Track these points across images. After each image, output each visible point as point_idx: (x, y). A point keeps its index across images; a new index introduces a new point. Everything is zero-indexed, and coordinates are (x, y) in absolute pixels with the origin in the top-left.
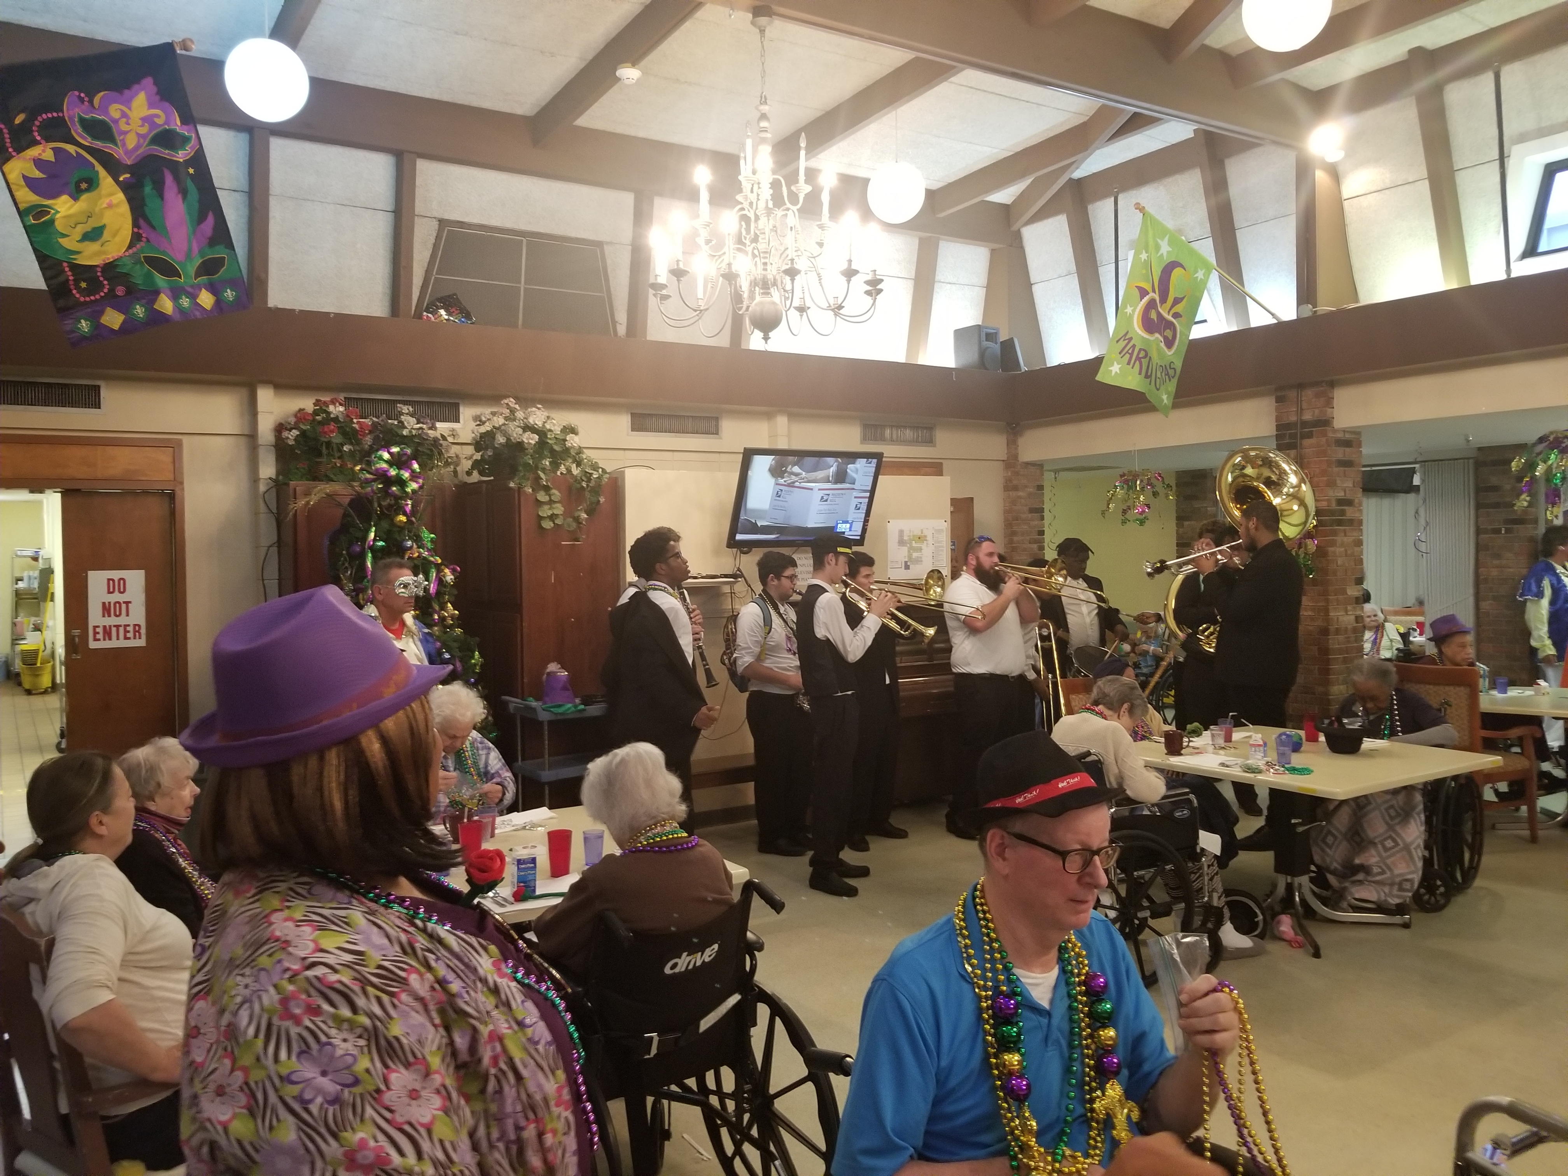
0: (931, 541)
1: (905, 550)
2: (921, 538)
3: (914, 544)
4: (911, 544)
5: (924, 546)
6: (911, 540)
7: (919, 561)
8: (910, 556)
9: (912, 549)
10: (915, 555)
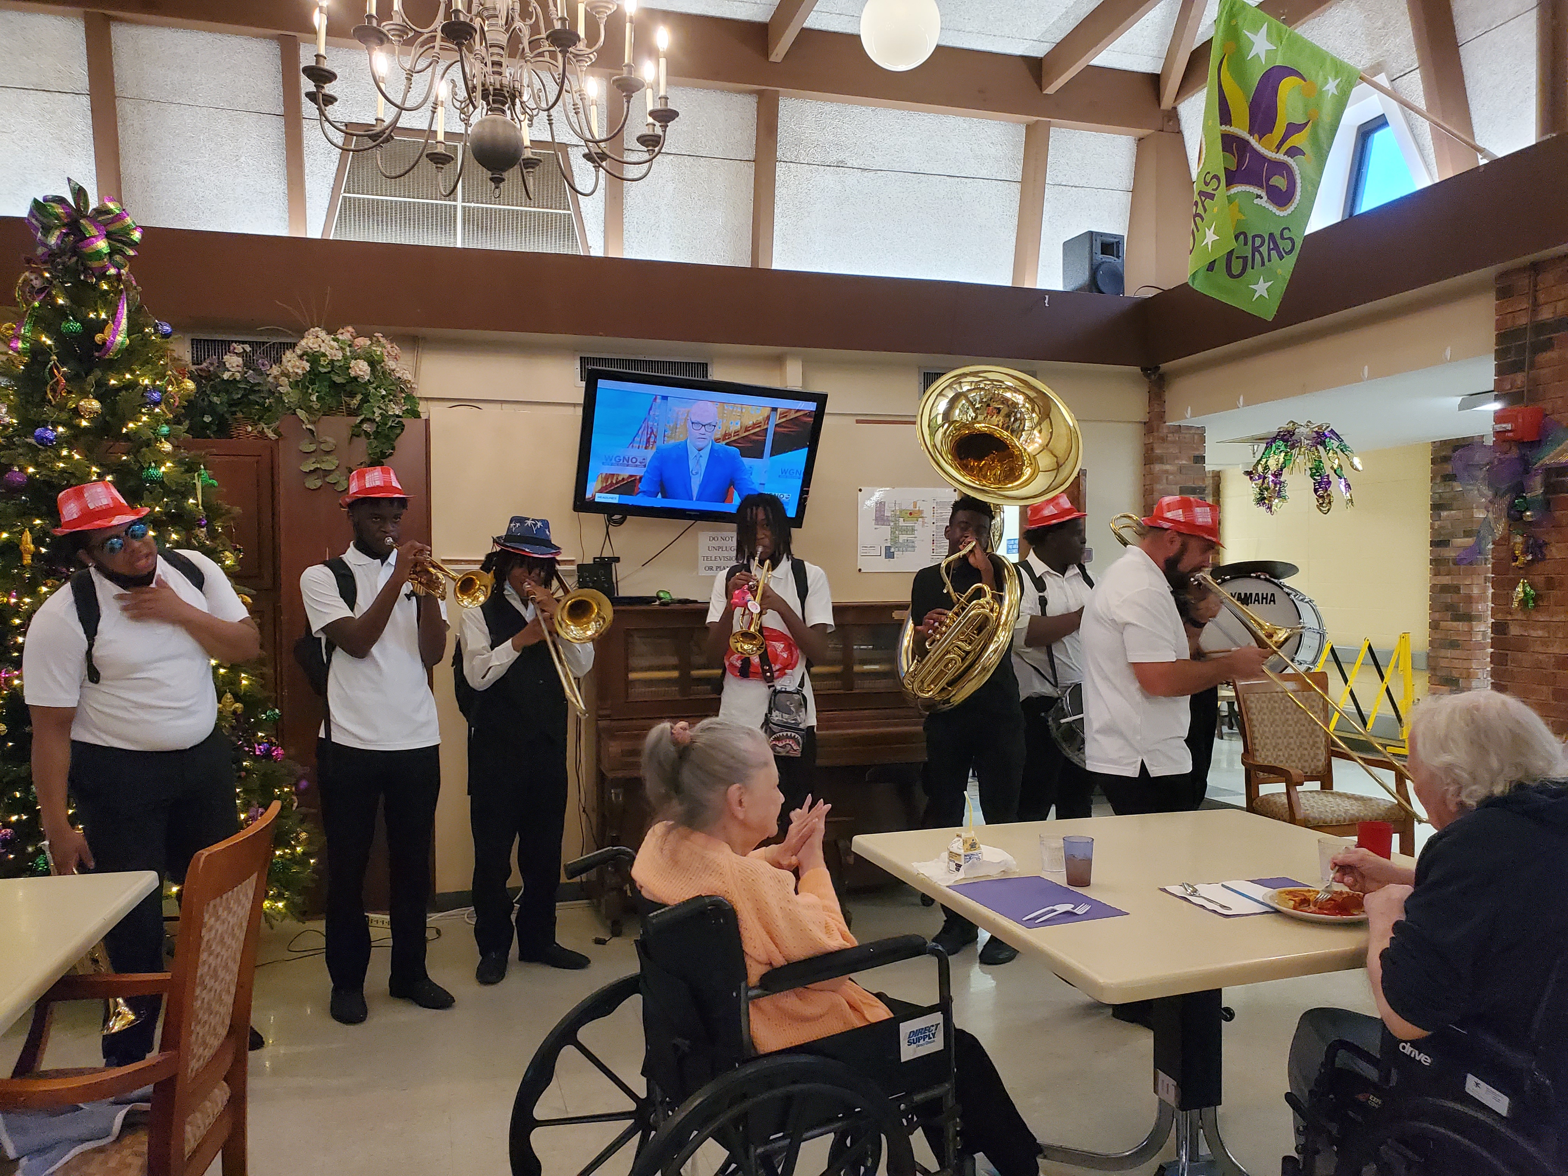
0: (929, 519)
1: (886, 531)
2: (914, 514)
3: (901, 522)
4: (896, 521)
5: (918, 526)
6: (896, 518)
7: (910, 546)
8: (894, 539)
9: (896, 529)
10: (902, 538)
